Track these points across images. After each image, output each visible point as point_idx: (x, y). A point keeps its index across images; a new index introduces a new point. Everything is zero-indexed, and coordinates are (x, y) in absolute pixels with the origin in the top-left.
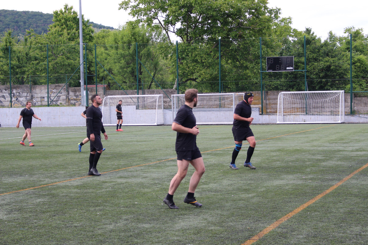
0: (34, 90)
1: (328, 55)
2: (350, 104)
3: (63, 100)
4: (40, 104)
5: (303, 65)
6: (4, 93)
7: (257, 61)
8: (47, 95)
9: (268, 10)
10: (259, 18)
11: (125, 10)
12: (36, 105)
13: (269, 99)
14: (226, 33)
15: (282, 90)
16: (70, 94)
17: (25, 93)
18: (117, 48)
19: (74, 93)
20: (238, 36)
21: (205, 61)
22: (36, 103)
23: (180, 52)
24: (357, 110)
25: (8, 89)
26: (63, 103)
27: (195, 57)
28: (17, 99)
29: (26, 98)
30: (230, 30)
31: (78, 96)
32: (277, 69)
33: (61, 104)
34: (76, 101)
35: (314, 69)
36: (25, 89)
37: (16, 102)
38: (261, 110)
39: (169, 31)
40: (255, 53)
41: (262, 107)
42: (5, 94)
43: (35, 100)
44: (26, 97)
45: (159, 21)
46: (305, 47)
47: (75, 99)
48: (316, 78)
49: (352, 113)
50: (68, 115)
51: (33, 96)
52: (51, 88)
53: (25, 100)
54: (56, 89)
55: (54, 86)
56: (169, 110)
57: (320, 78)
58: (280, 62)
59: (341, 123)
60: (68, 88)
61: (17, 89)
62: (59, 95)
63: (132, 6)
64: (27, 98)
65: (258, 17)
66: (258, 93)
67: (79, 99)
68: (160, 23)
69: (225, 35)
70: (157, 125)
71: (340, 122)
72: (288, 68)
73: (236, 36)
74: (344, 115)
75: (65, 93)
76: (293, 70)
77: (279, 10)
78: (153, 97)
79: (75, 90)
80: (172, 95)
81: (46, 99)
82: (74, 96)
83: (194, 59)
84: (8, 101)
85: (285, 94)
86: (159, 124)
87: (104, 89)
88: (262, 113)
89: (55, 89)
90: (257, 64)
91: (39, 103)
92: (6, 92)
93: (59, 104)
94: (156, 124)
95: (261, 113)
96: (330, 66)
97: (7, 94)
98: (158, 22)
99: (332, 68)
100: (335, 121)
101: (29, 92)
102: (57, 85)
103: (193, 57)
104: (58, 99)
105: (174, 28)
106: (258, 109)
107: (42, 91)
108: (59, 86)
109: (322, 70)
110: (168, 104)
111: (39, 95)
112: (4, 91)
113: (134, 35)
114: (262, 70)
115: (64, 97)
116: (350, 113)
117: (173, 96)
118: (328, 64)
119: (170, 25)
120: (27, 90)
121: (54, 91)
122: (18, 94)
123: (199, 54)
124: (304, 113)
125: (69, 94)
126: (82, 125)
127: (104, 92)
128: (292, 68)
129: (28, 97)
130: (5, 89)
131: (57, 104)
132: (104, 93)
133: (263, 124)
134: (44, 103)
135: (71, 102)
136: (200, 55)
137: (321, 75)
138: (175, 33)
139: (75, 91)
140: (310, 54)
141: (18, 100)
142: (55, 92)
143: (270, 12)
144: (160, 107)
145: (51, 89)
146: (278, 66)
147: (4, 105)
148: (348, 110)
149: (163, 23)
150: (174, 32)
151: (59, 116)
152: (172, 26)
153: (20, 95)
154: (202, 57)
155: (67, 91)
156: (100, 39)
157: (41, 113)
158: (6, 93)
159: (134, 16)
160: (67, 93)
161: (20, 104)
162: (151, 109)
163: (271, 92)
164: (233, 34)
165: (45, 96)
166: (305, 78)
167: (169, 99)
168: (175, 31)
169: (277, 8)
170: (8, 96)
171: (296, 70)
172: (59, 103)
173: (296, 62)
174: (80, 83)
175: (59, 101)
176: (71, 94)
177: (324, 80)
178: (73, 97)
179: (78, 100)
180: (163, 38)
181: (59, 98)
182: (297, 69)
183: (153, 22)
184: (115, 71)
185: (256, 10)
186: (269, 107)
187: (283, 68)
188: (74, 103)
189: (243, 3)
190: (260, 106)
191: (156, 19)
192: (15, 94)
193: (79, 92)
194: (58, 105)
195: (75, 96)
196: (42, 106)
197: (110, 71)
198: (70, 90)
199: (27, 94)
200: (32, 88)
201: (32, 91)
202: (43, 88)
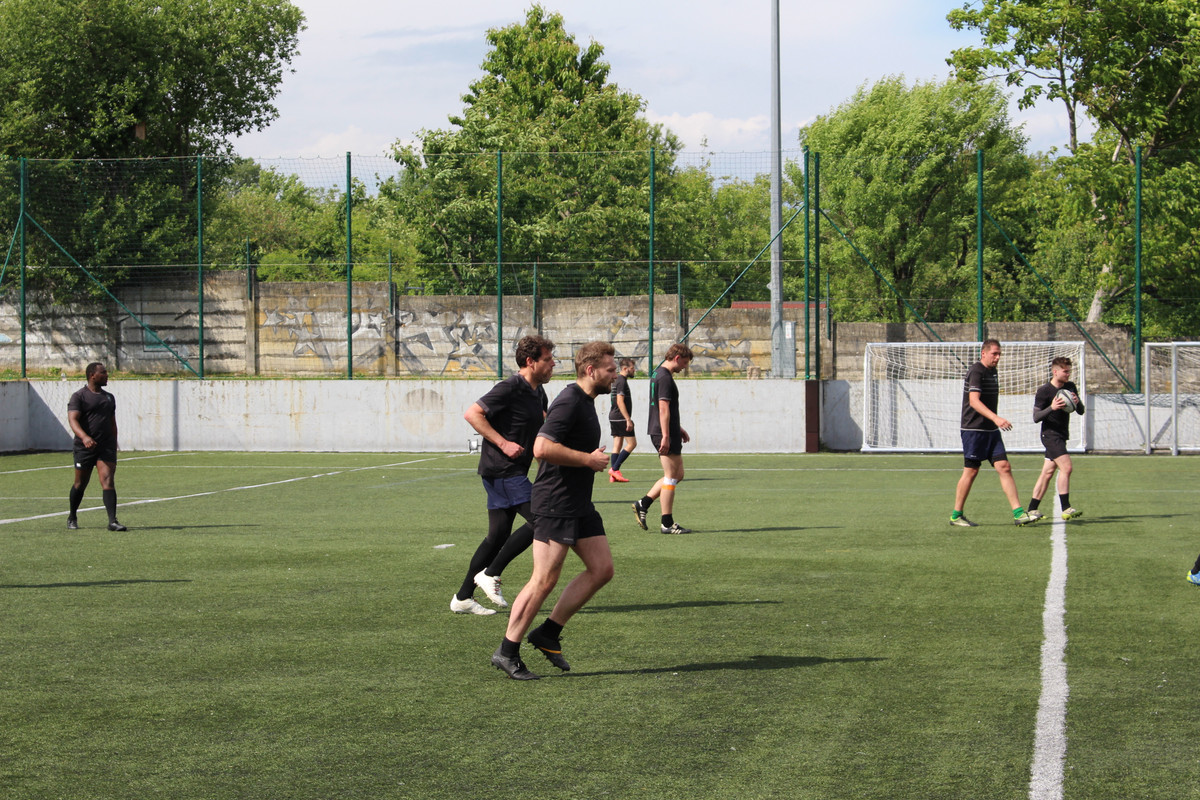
0: (546, 313)
6: (427, 325)
16: (691, 335)
17: (510, 325)
19: (706, 330)
25: (441, 311)
28: (478, 348)
31: (724, 341)
34: (714, 360)
36: (512, 311)
37: (476, 359)
42: (428, 331)
47: (711, 351)
50: (732, 410)
52: (617, 312)
54: (635, 314)
55: (628, 304)
56: (1104, 398)
60: (686, 310)
61: (481, 312)
67: (727, 351)
75: (674, 330)
79: (712, 317)
82: (706, 341)
84: (441, 356)
87: (829, 316)
89: (631, 316)
92: (433, 320)
97: (436, 329)
101: (529, 324)
102: (640, 298)
104: (640, 351)
107: (578, 319)
111: (568, 336)
112: (427, 316)
120: (519, 314)
121: (626, 320)
122: (481, 330)
125: (686, 333)
126: (787, 447)
127: (830, 328)
130: (429, 312)
132: (830, 333)
135: (694, 364)
139: (711, 323)
141: (479, 354)
142: (630, 327)
145: (615, 315)
147: (424, 371)
151: (695, 414)
153: (491, 332)
155: (682, 321)
158: (434, 325)
160: (680, 329)
161: (488, 368)
162: (1021, 393)
170: (443, 335)
172: (645, 365)
175: (647, 358)
176: (697, 332)
178: (704, 344)
179: (722, 355)
188: (708, 366)
192: (471, 329)
193: (727, 327)
195: (711, 341)
198: (691, 320)
199: (520, 329)
200: (539, 307)
201: (540, 319)
202: (584, 310)
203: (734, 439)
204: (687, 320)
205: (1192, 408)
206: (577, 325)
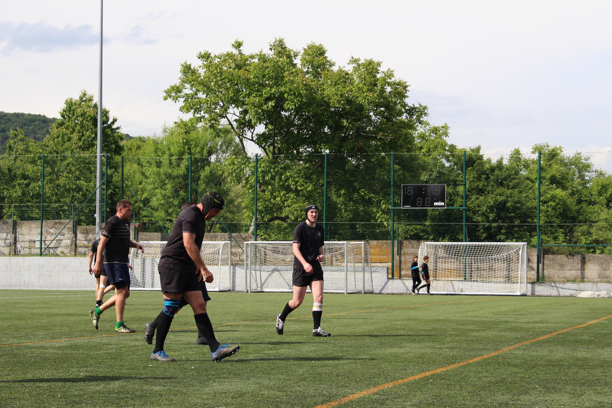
0: (18, 228)
1: (501, 184)
2: (536, 265)
3: (66, 247)
4: (28, 253)
5: (461, 200)
7: (386, 192)
8: (39, 238)
9: (407, 108)
10: (391, 121)
11: (174, 101)
12: (21, 253)
13: (405, 254)
14: (338, 144)
15: (427, 239)
16: (78, 238)
17: (3, 233)
18: (159, 164)
19: (84, 235)
20: (356, 149)
21: (302, 188)
22: (21, 251)
23: (261, 173)
24: (548, 275)
26: (66, 251)
27: (286, 181)
29: (5, 242)
30: (344, 139)
32: (419, 204)
33: (62, 252)
34: (87, 249)
35: (479, 207)
36: (5, 226)
38: (390, 271)
39: (245, 138)
40: (384, 178)
41: (393, 266)
43: (20, 245)
44: (5, 240)
45: (229, 121)
46: (464, 170)
47: (86, 245)
48: (483, 221)
49: (540, 279)
50: (73, 271)
51: (17, 239)
53: (3, 244)
54: (55, 228)
55: (53, 223)
56: (240, 267)
57: (488, 221)
58: (423, 193)
59: (521, 296)
60: (76, 227)
62: (59, 237)
63: (187, 94)
64: (7, 241)
65: (389, 119)
66: (386, 243)
68: (230, 124)
69: (335, 147)
70: (219, 291)
71: (518, 293)
72: (436, 204)
73: (353, 149)
74: (526, 282)
75: (71, 235)
76: (444, 206)
77: (425, 108)
78: (215, 246)
79: (87, 230)
80: (245, 242)
81: (38, 245)
82: (84, 240)
83: (284, 184)
85: (430, 245)
86: (222, 289)
87: (135, 229)
88: (393, 275)
89: (53, 229)
90: (386, 196)
91: (27, 251)
93: (59, 253)
94: (217, 289)
95: (390, 276)
96: (505, 202)
98: (227, 123)
99: (508, 204)
100: (510, 292)
101: (11, 232)
102: (57, 221)
103: (283, 181)
104: (57, 245)
105: (253, 133)
106: (386, 269)
107: (31, 230)
108: (61, 223)
109: (491, 208)
110: (238, 257)
111: (27, 238)
113: (187, 143)
114: (394, 206)
115: (68, 242)
116: (536, 280)
117: (246, 244)
118: (503, 198)
119: (246, 129)
120: (7, 228)
121: (51, 230)
123: (292, 177)
124: (462, 279)
125: (76, 237)
127: (135, 235)
128: (442, 204)
129: (9, 239)
131: (57, 252)
132: (135, 237)
133: (393, 294)
134: (34, 251)
135: (79, 250)
136: (294, 178)
137: (492, 216)
138: (254, 141)
139: (86, 233)
140: (474, 181)
142: (53, 234)
143: (411, 111)
144: (224, 262)
145: (47, 228)
146: (420, 200)
148: (533, 275)
149: (235, 124)
150: (252, 140)
151: (58, 272)
152: (249, 129)
154: (297, 182)
155: (74, 231)
156: (133, 151)
157: (28, 267)
159: (188, 111)
160: (73, 235)
162: (210, 265)
163: (407, 243)
164: (349, 145)
165: (36, 239)
166: (464, 221)
167: (240, 250)
168: (254, 139)
169: (420, 105)
171: (450, 208)
172: (58, 251)
173: (450, 195)
174: (95, 219)
175: (60, 248)
176: (80, 236)
177: (494, 225)
178: (83, 242)
180: (234, 150)
181: (60, 243)
182: (452, 205)
183: (219, 122)
184: (154, 202)
185: (387, 107)
186: (405, 266)
187: (427, 204)
188: (85, 252)
189: (367, 95)
190: (390, 264)
191: (224, 117)
193: (92, 234)
194: (58, 255)
195: (86, 240)
196: (30, 255)
197: (146, 202)
198: (78, 231)
199: (7, 234)
200: (15, 225)
201: (16, 230)
202: (34, 226)
203: (73, 284)
204: (76, 231)
205: (277, 272)
206: (31, 233)
